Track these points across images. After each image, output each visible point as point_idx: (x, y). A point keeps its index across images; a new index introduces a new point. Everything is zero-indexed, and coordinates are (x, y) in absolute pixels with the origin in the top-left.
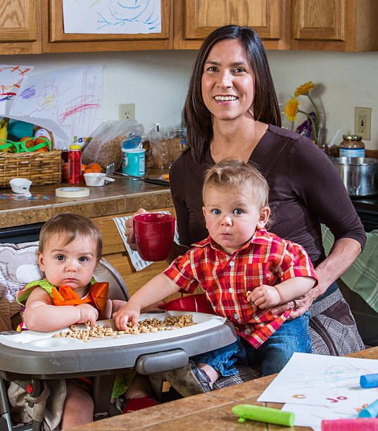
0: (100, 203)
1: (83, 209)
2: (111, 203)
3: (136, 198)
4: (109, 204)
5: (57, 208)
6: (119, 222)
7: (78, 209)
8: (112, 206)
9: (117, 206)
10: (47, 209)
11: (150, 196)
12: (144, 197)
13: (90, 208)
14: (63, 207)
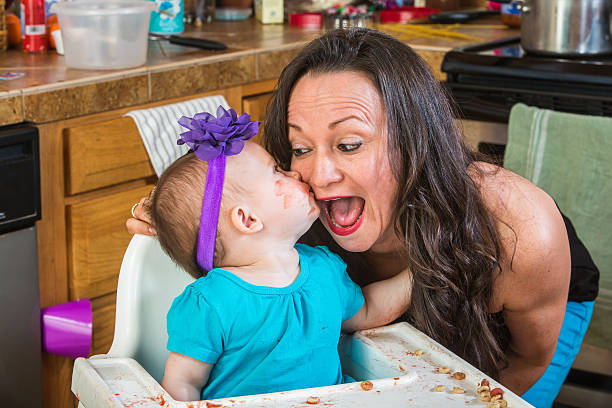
0: (107, 83)
1: (77, 96)
2: (127, 84)
3: (168, 72)
4: (122, 87)
5: (30, 97)
6: (142, 120)
7: (67, 97)
8: (128, 88)
9: (136, 90)
10: (13, 99)
11: (191, 68)
12: (181, 71)
13: (89, 95)
14: (43, 94)
